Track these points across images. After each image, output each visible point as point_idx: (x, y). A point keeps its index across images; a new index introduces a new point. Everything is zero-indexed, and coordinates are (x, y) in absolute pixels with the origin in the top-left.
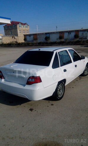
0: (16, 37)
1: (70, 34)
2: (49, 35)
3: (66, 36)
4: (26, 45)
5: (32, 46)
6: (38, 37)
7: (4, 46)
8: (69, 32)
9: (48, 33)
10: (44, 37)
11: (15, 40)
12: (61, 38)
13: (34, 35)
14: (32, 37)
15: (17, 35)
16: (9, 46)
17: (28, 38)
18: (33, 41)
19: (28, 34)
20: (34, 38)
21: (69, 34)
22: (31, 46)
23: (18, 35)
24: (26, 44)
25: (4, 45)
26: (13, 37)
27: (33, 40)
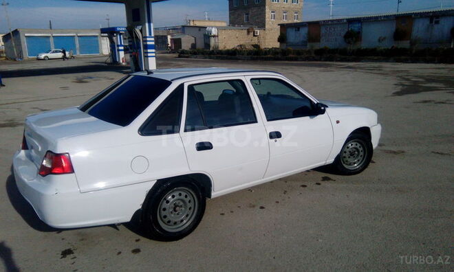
0: (258, 32)
1: (437, 22)
2: (360, 25)
3: (419, 29)
4: (279, 56)
5: (296, 59)
6: (323, 31)
7: (217, 58)
8: (434, 17)
9: (359, 20)
10: (342, 31)
11: (255, 41)
12: (399, 35)
13: (310, 24)
14: (304, 31)
15: (262, 25)
16: (229, 57)
17: (292, 36)
18: (304, 44)
19: (296, 21)
20: (309, 33)
21: (431, 22)
22: (291, 59)
23: (267, 27)
24: (278, 53)
25: (218, 53)
26: (248, 32)
27: (305, 40)
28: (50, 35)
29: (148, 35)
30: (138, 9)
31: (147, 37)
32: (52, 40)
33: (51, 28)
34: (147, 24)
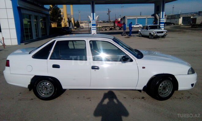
28: (136, 18)
29: (161, 18)
30: (159, 6)
31: (160, 18)
32: (136, 20)
33: (141, 15)
34: (161, 12)
